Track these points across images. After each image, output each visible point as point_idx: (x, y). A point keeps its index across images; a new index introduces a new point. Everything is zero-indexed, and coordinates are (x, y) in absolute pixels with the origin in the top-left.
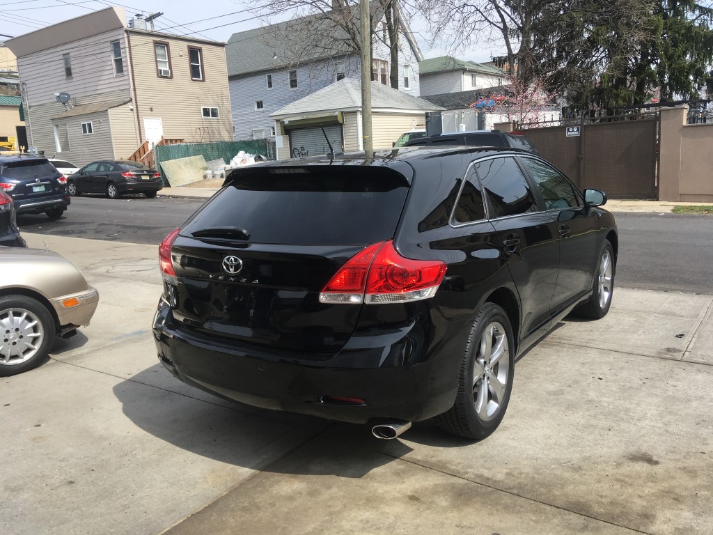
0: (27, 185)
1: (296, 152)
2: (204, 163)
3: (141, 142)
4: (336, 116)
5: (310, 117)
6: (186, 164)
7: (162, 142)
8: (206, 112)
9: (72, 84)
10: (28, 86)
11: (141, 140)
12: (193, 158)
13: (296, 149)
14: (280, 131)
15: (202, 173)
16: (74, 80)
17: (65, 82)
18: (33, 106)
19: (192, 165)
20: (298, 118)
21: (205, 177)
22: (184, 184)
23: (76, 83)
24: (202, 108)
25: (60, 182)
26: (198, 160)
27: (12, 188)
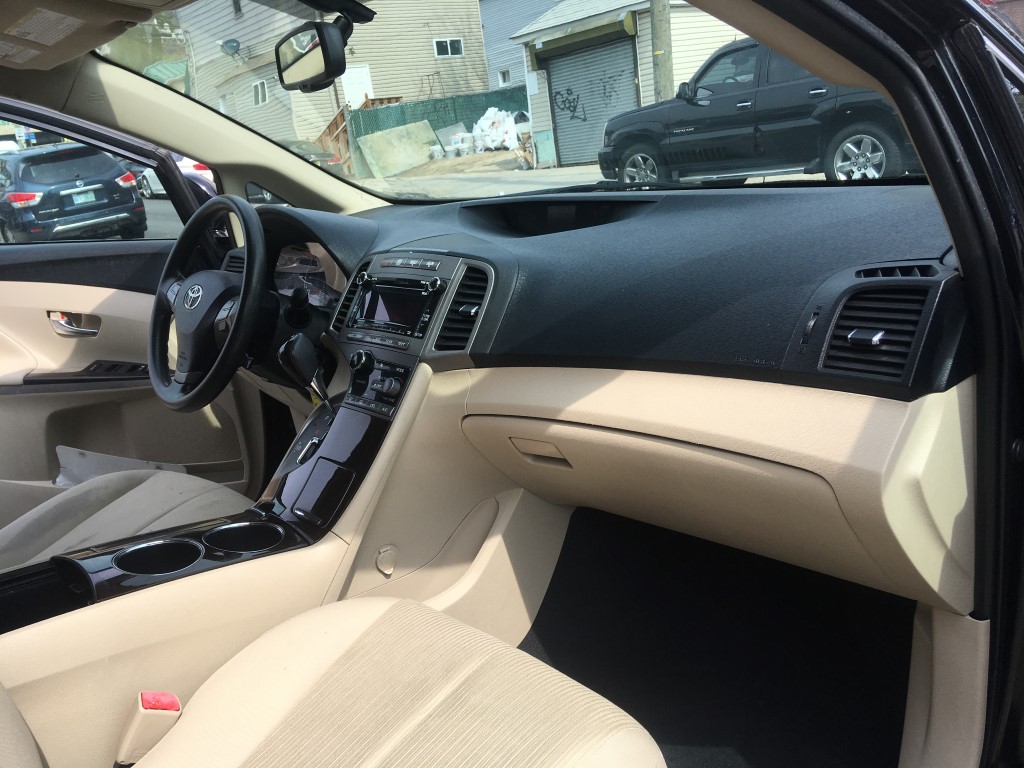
0: (63, 193)
1: (559, 99)
2: (432, 135)
3: (339, 107)
4: (621, 22)
5: (579, 29)
6: (400, 137)
7: (366, 105)
8: (442, 48)
9: (245, 24)
10: (192, 35)
11: (338, 102)
12: (411, 126)
13: (558, 93)
14: (530, 63)
15: (427, 150)
16: (246, 17)
17: (234, 22)
18: (202, 66)
19: (410, 138)
20: (558, 35)
21: (431, 157)
22: (397, 172)
23: (249, 22)
24: (434, 41)
25: (121, 183)
26: (421, 129)
27: (37, 200)
